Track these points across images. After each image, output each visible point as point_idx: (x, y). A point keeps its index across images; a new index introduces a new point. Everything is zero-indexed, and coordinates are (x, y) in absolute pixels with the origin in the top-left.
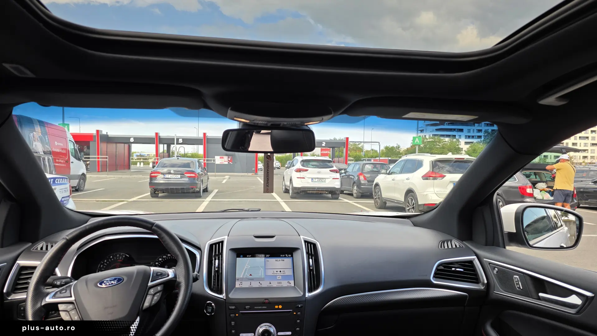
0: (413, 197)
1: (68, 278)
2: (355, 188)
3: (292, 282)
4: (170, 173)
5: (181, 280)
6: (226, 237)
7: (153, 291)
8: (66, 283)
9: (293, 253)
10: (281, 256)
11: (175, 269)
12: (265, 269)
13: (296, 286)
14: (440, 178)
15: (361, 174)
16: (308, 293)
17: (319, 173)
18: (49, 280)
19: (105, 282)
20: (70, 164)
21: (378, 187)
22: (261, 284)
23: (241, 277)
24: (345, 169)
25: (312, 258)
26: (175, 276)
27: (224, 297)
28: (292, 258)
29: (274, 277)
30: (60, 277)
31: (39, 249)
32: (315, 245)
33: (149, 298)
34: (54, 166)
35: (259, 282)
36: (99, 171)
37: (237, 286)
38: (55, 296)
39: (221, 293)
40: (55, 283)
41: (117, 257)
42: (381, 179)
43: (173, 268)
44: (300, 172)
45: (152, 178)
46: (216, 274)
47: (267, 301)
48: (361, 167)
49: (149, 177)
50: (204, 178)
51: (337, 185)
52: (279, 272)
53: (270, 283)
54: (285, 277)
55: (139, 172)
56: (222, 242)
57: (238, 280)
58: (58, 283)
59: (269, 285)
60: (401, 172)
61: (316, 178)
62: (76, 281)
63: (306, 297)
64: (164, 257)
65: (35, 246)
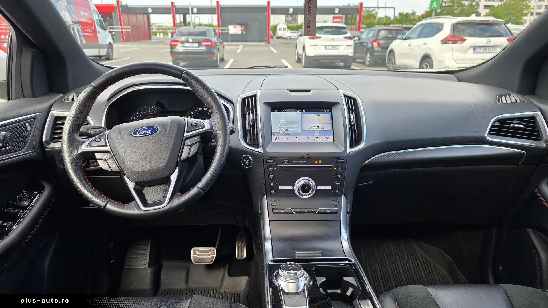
0: (429, 63)
1: (102, 128)
2: (368, 55)
3: (331, 138)
4: (188, 42)
5: (218, 131)
6: (259, 91)
7: (189, 142)
8: (100, 133)
9: (332, 108)
10: (319, 111)
11: (210, 120)
12: (302, 124)
13: (336, 141)
14: (460, 42)
15: (375, 41)
16: (349, 149)
17: (333, 40)
18: (83, 129)
19: (139, 131)
20: (97, 34)
21: (392, 54)
22: (298, 139)
23: (277, 131)
24: (358, 37)
25: (352, 113)
26: (212, 128)
27: (261, 150)
28: (331, 113)
29: (312, 132)
30: (94, 126)
31: (70, 100)
32: (355, 100)
33: (186, 150)
34: (84, 35)
35: (296, 137)
36: (123, 41)
37: (274, 140)
38: (90, 144)
39: (258, 146)
40: (90, 132)
41: (148, 110)
42: (397, 45)
43: (208, 120)
44: (313, 39)
45: (172, 47)
46: (252, 128)
47: (306, 156)
48: (375, 34)
49: (169, 46)
50: (221, 48)
51: (350, 53)
52: (317, 128)
53: (308, 139)
54: (323, 133)
55: (160, 42)
56: (255, 96)
57: (274, 134)
58: (93, 133)
59: (306, 140)
60: (419, 37)
61: (329, 46)
62: (110, 131)
63: (348, 152)
64: (196, 110)
65: (67, 97)
